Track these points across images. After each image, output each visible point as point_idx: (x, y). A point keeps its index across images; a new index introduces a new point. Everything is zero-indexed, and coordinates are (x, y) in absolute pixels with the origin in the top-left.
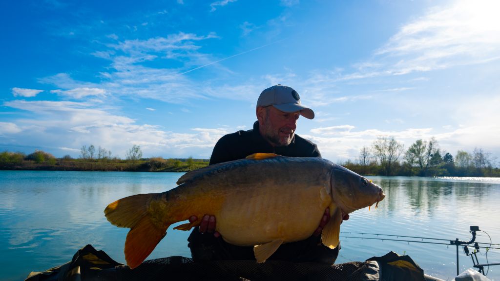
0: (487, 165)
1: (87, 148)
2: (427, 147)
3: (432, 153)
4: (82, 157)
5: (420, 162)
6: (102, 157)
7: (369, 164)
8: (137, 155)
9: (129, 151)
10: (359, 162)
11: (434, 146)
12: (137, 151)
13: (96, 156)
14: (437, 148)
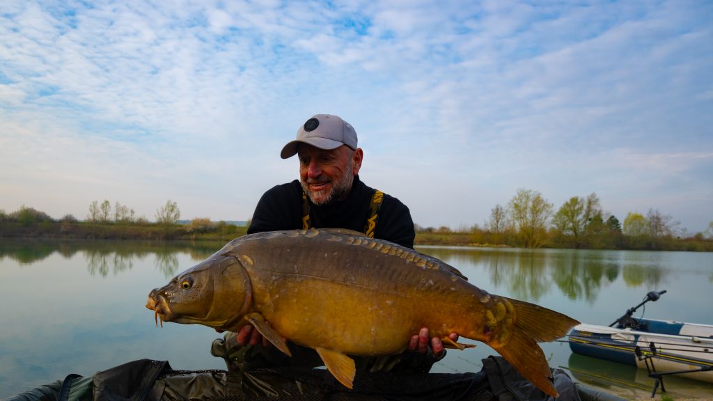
0: (665, 233)
1: (99, 205)
2: (585, 207)
3: (592, 216)
4: (91, 218)
5: (574, 229)
6: (120, 218)
7: (504, 230)
8: (172, 215)
9: (160, 211)
10: (489, 228)
11: (594, 207)
12: (172, 210)
13: (111, 217)
14: (598, 209)
